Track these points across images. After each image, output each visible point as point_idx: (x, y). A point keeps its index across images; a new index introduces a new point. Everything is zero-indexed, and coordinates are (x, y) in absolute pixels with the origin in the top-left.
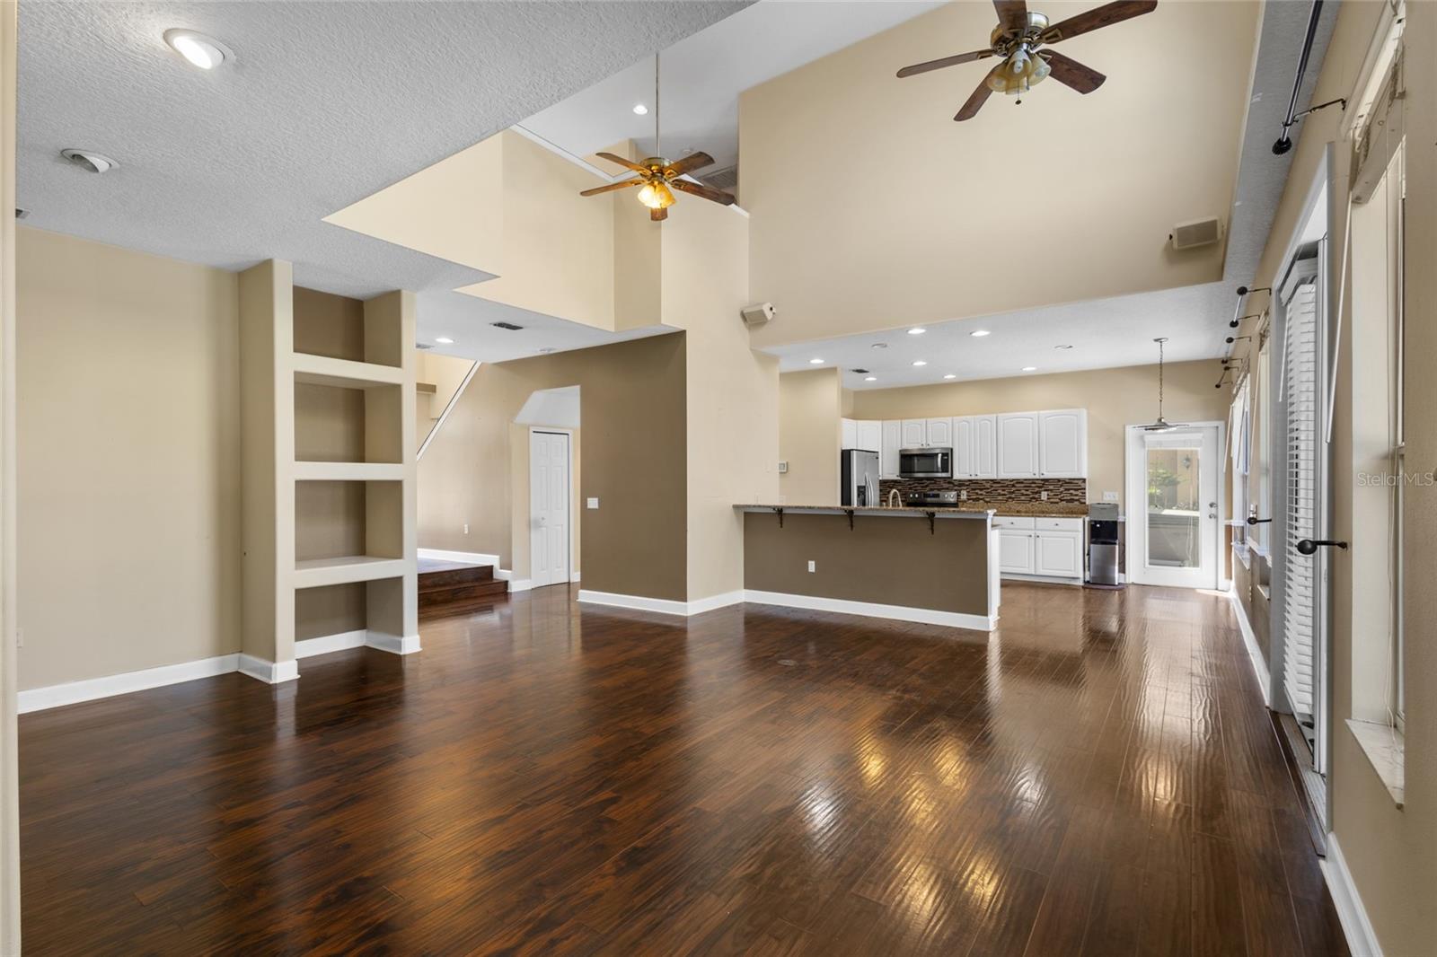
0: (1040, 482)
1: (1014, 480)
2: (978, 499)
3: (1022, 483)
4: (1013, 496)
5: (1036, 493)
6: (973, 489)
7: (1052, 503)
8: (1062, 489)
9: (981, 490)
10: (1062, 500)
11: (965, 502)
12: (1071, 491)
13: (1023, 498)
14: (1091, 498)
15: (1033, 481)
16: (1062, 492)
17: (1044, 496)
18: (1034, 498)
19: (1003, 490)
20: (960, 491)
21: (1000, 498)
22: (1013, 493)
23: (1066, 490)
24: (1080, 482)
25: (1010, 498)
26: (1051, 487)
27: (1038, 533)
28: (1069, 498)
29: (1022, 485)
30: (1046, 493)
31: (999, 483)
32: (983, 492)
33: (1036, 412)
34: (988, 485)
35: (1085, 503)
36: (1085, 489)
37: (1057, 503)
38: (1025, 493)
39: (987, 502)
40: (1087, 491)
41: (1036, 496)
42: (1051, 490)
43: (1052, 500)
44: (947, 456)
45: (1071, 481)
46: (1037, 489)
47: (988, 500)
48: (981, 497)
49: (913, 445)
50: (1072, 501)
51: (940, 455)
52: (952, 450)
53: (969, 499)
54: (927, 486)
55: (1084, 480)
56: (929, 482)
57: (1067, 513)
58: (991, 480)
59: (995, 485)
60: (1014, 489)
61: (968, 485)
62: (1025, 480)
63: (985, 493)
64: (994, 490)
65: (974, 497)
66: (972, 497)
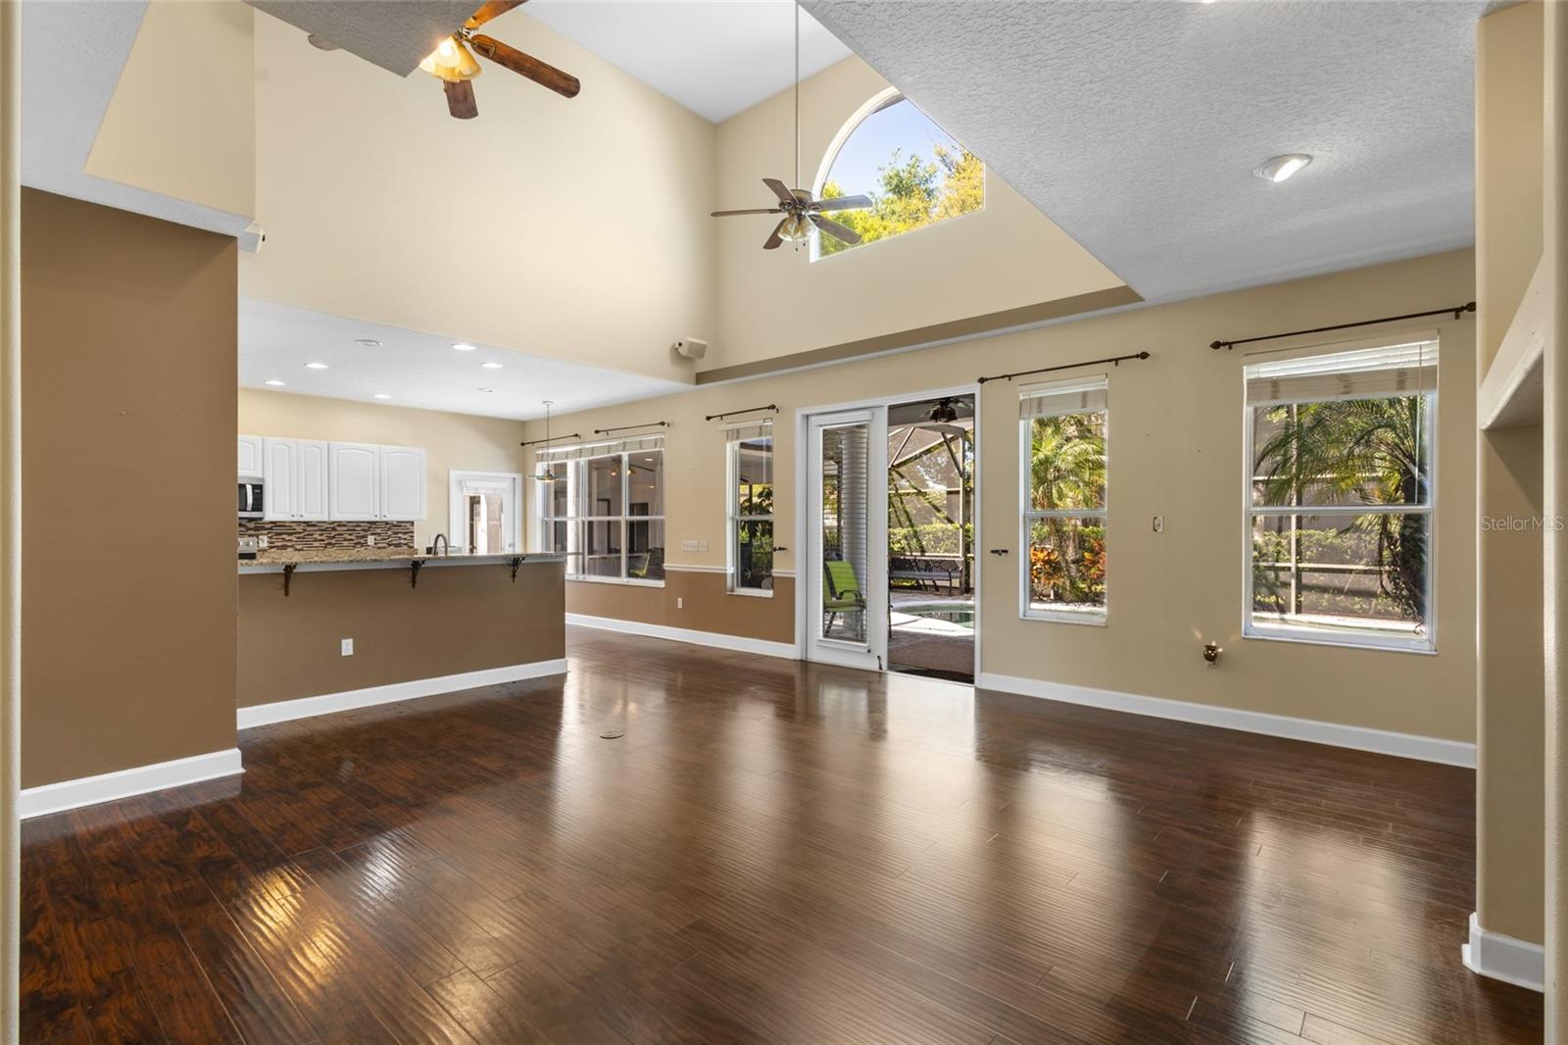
0: (366, 524)
1: (333, 523)
2: (284, 547)
3: (345, 525)
4: (333, 541)
5: (362, 537)
6: (277, 534)
7: (379, 548)
8: (389, 533)
9: (291, 534)
10: (390, 545)
11: (264, 551)
12: (400, 535)
13: (346, 543)
14: (418, 541)
15: (358, 524)
16: (389, 536)
17: (371, 540)
18: (359, 543)
19: (321, 535)
20: (257, 536)
22: (334, 537)
23: (394, 533)
24: (408, 525)
25: (330, 544)
26: (379, 531)
28: (397, 542)
29: (345, 528)
30: (373, 537)
31: (314, 525)
32: (293, 538)
34: (299, 529)
35: (413, 547)
36: (412, 532)
37: (385, 548)
38: (348, 537)
39: (299, 550)
40: (415, 534)
41: (362, 541)
42: (379, 534)
43: (379, 545)
44: (261, 489)
45: (399, 524)
46: (362, 533)
47: (299, 547)
48: (289, 544)
50: (400, 545)
51: (251, 487)
53: (271, 548)
55: (412, 523)
58: (304, 522)
59: (308, 529)
60: (333, 533)
61: (271, 529)
62: (348, 522)
63: (295, 539)
64: (308, 535)
65: (280, 544)
66: (276, 544)
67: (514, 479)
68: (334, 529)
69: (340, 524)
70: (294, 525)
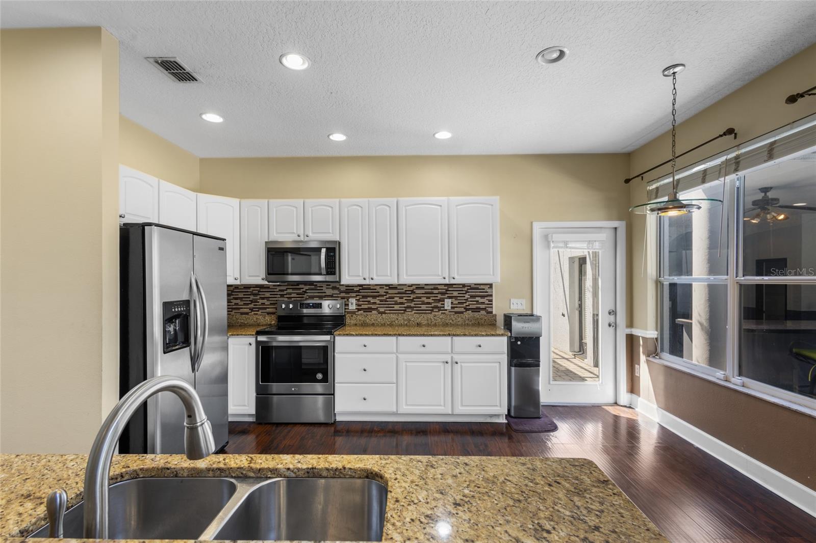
0: (443, 287)
1: (412, 285)
2: (369, 310)
3: (423, 288)
4: (412, 305)
5: (439, 301)
6: (364, 297)
7: (456, 313)
8: (467, 296)
9: (374, 297)
10: (467, 310)
11: (353, 313)
12: (477, 299)
13: (424, 307)
14: (499, 308)
15: (435, 287)
16: (467, 300)
17: (448, 304)
18: (436, 307)
19: (401, 298)
20: (348, 299)
21: (397, 307)
22: (412, 300)
23: (472, 297)
24: (486, 287)
25: (409, 307)
26: (455, 294)
27: (457, 358)
28: (474, 307)
29: (423, 291)
30: (450, 300)
31: (396, 288)
32: (376, 301)
33: (446, 198)
34: (382, 292)
35: (491, 312)
36: (491, 296)
37: (462, 313)
38: (427, 301)
39: (382, 313)
40: (494, 298)
41: (439, 305)
42: (456, 297)
43: (456, 310)
44: (333, 251)
45: (476, 287)
46: (440, 296)
47: (382, 310)
48: (373, 307)
49: (286, 236)
50: (477, 310)
51: (324, 251)
52: (339, 243)
53: (359, 310)
54: (305, 292)
55: (491, 286)
56: (308, 287)
57: (473, 325)
58: (386, 285)
59: (390, 291)
60: (412, 296)
61: (358, 291)
62: (426, 285)
63: (378, 302)
64: (390, 298)
65: (366, 307)
66: (363, 307)
67: (616, 228)
68: (413, 292)
69: (419, 287)
70: (378, 288)
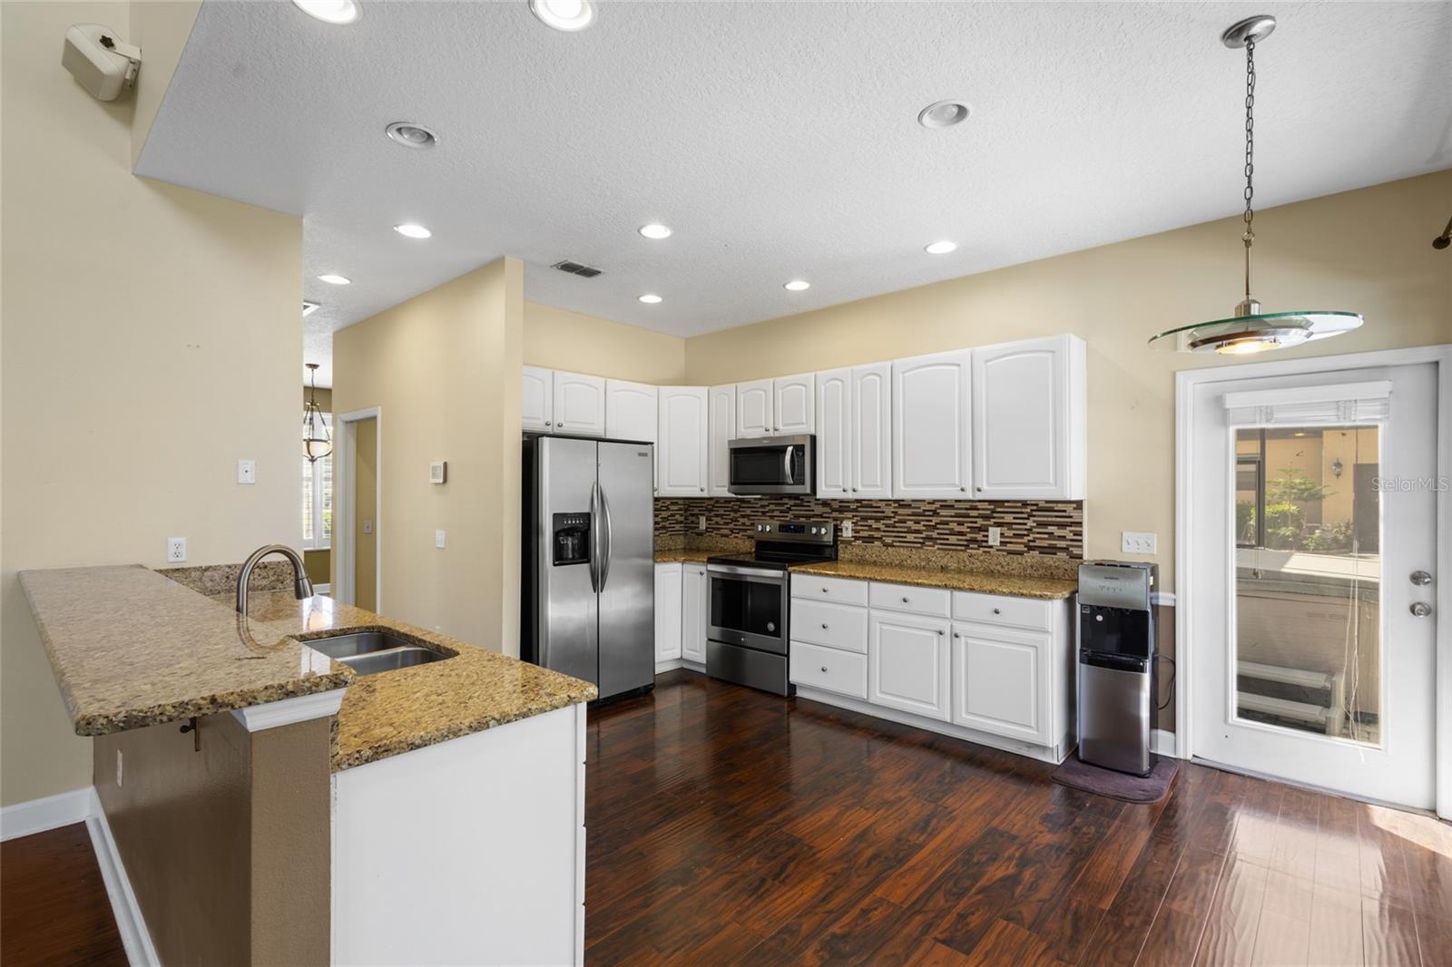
0: (986, 505)
1: (933, 502)
2: (870, 539)
3: (952, 507)
4: (934, 535)
5: (980, 529)
6: (863, 518)
7: (1010, 553)
8: (1030, 523)
9: (877, 519)
10: (1030, 548)
11: (849, 543)
12: (1051, 529)
13: (953, 539)
14: (1094, 546)
15: (972, 505)
16: (1030, 530)
17: (994, 536)
18: (974, 541)
19: (917, 522)
20: (841, 520)
21: (910, 537)
22: (934, 527)
23: (1040, 524)
24: (1070, 508)
25: (929, 538)
26: (1009, 518)
27: (959, 628)
28: (1046, 543)
29: (952, 512)
30: (998, 530)
31: (909, 506)
32: (880, 525)
34: (888, 511)
35: (1080, 557)
36: (1080, 524)
37: (1021, 553)
38: (958, 528)
39: (887, 545)
40: (1085, 529)
41: (979, 537)
42: (1009, 525)
43: (1010, 547)
44: (806, 450)
45: (1049, 507)
46: (980, 522)
47: (889, 540)
48: (877, 534)
50: (1052, 550)
51: (790, 449)
52: (813, 439)
53: (856, 538)
54: (789, 509)
55: (1079, 505)
56: (792, 502)
57: (1041, 578)
58: (896, 501)
59: (901, 511)
60: (935, 520)
61: (855, 510)
62: (956, 501)
63: (883, 528)
64: (900, 521)
65: (866, 534)
66: (862, 534)
67: (1437, 363)
68: (935, 513)
69: (946, 505)
70: (883, 504)
